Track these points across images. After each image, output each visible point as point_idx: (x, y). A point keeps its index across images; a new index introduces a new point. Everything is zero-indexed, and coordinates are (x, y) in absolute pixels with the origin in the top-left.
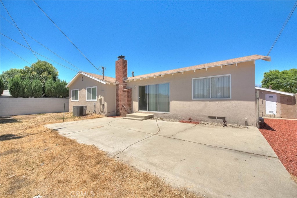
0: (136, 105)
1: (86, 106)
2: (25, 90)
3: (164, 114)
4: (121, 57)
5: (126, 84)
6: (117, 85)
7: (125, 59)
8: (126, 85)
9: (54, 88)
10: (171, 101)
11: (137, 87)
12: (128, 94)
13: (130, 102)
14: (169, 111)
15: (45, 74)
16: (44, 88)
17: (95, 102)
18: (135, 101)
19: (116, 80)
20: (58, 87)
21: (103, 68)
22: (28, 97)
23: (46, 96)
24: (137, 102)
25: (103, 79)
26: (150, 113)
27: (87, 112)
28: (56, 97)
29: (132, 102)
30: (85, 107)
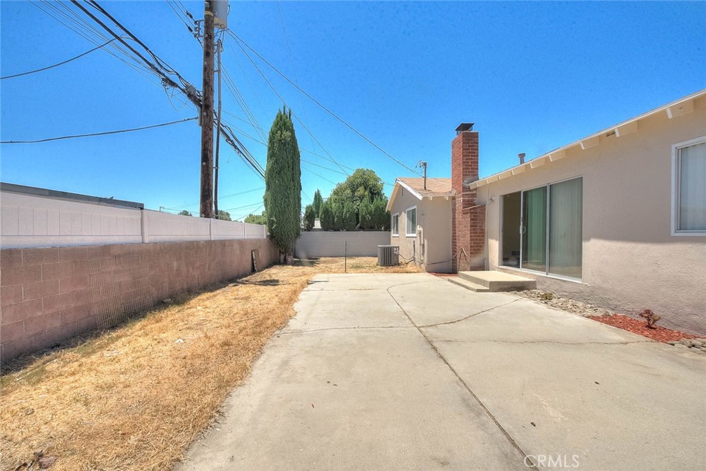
0: (494, 247)
1: (398, 247)
2: (336, 219)
3: (564, 284)
4: (465, 127)
5: (472, 195)
6: (454, 198)
7: (474, 130)
8: (474, 195)
9: (370, 213)
10: (588, 239)
11: (498, 198)
12: (471, 219)
13: (480, 240)
14: (579, 274)
15: (361, 190)
16: (357, 215)
17: (414, 239)
18: (493, 238)
19: (453, 187)
20: (376, 209)
21: (425, 164)
22: (339, 230)
23: (362, 228)
24: (497, 240)
25: (423, 188)
26: (527, 275)
27: (401, 260)
28: (372, 228)
29: (486, 240)
30: (395, 249)
